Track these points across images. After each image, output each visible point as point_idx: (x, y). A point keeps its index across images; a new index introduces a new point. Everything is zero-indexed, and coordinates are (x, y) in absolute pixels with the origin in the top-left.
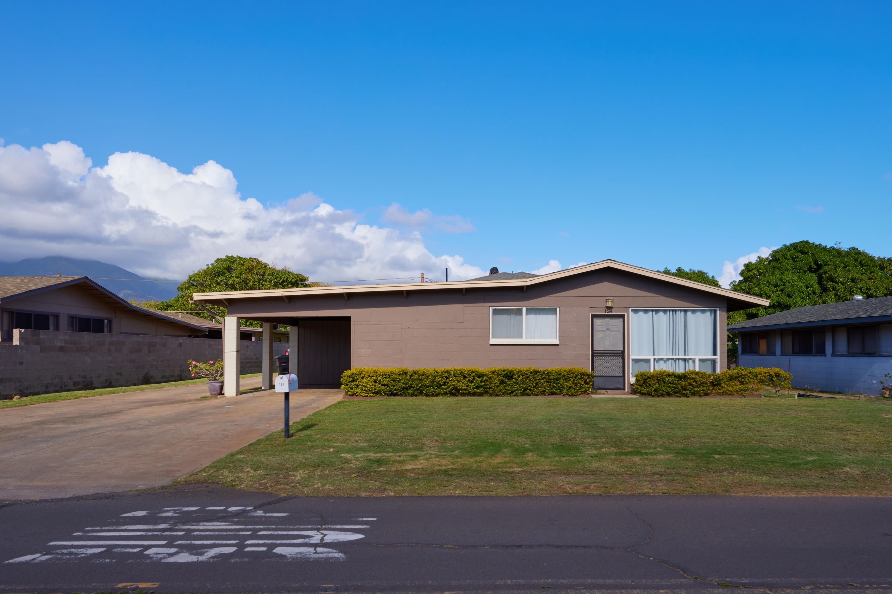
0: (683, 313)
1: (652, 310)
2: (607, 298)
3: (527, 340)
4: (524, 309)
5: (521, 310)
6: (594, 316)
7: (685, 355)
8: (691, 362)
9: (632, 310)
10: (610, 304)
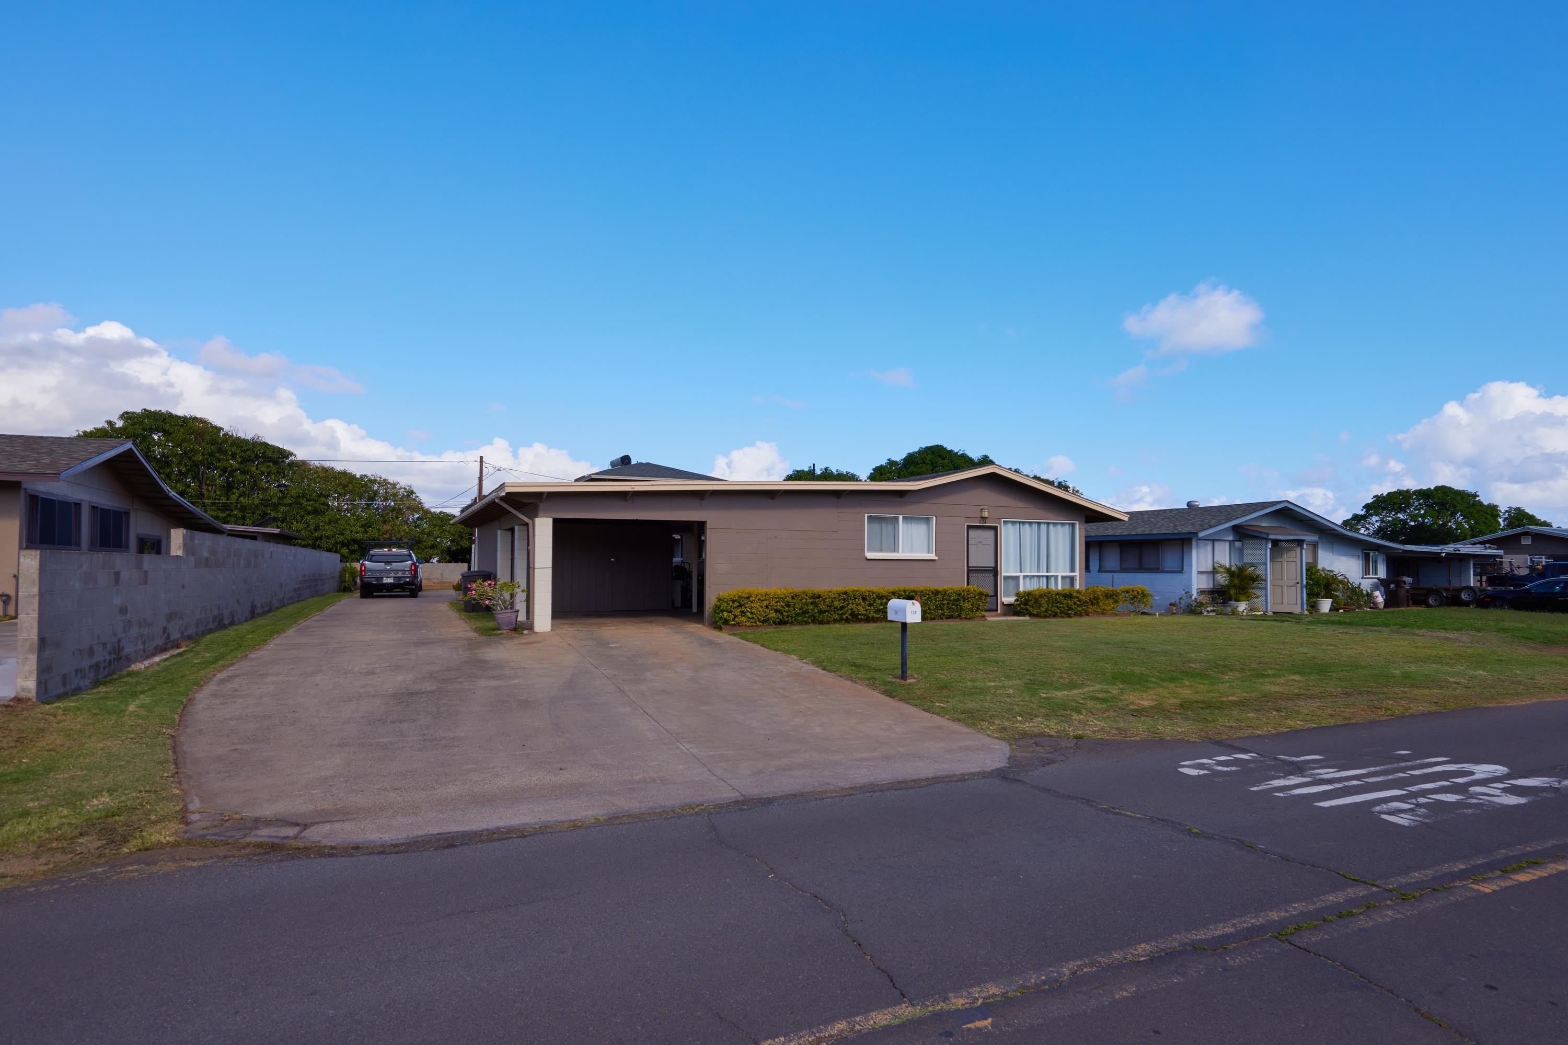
0: (1046, 526)
1: (1020, 522)
2: (982, 507)
3: (904, 554)
4: (901, 517)
5: (897, 519)
6: (969, 527)
7: (1047, 572)
8: (1053, 579)
9: (1004, 521)
10: (986, 514)
